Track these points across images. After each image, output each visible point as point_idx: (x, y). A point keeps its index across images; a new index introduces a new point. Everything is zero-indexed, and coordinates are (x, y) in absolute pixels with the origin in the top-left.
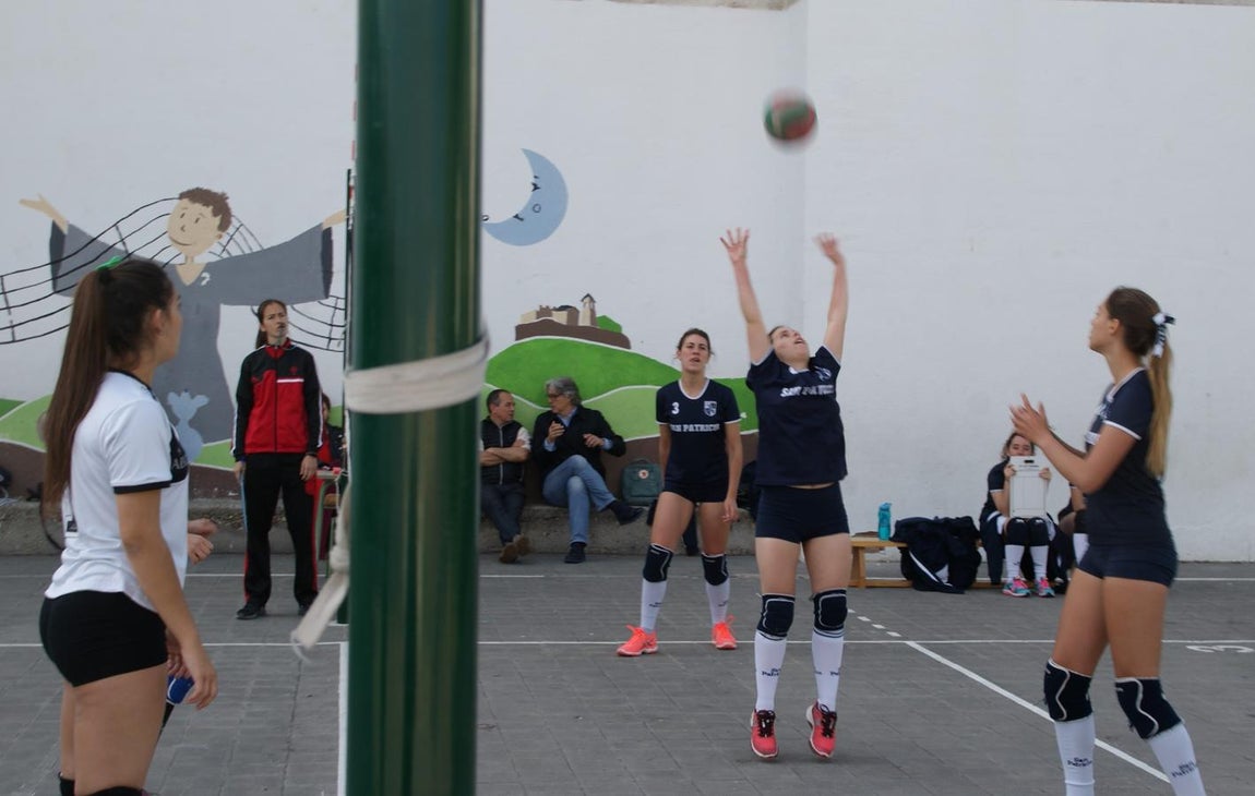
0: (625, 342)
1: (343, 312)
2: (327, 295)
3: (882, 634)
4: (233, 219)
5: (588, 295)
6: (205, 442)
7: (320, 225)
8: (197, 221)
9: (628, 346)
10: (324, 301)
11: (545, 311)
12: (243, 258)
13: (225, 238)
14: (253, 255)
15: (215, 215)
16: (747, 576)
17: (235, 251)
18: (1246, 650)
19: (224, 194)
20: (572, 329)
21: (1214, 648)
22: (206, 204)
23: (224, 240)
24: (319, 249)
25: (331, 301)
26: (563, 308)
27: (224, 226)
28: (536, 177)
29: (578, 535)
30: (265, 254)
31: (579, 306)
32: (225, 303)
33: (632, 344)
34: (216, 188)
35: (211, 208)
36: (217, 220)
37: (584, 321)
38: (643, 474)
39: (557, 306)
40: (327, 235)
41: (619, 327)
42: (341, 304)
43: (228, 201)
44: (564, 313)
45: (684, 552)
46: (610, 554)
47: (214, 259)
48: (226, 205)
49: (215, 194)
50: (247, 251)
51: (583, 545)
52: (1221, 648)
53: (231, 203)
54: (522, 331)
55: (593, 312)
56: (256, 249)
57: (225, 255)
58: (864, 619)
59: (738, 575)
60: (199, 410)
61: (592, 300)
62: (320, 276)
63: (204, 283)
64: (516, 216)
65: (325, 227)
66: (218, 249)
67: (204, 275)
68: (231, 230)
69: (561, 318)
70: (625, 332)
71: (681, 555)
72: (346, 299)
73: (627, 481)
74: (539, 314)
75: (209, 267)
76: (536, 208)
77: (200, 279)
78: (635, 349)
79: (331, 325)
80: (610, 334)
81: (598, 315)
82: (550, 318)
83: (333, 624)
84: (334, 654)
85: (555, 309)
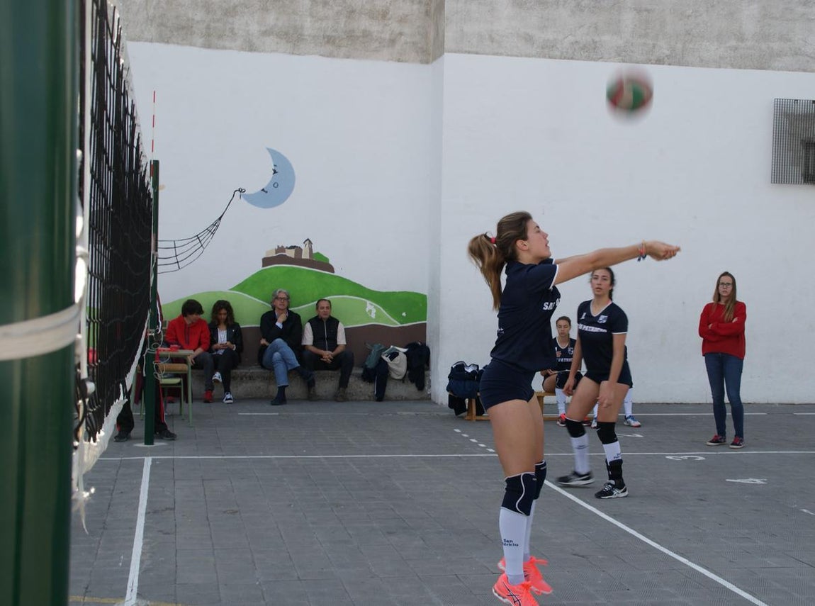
0: (331, 269)
3: (484, 450)
5: (308, 239)
9: (333, 272)
11: (281, 249)
16: (405, 413)
18: (701, 458)
20: (298, 260)
21: (682, 457)
26: (292, 247)
28: (275, 166)
31: (302, 246)
33: (336, 270)
37: (305, 255)
39: (289, 246)
41: (327, 259)
44: (293, 251)
52: (686, 457)
54: (266, 261)
55: (311, 250)
58: (474, 440)
59: (399, 413)
61: (310, 242)
64: (263, 190)
69: (291, 253)
70: (331, 262)
74: (277, 251)
76: (275, 185)
78: (337, 273)
80: (322, 264)
81: (314, 252)
82: (284, 254)
83: (142, 445)
84: (140, 465)
85: (287, 248)
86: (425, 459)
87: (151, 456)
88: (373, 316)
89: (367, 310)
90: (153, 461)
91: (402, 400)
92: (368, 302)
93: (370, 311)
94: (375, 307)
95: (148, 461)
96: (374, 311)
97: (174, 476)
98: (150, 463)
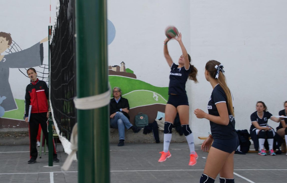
0: (134, 76)
1: (48, 69)
2: (42, 64)
4: (12, 41)
5: (123, 62)
6: (6, 111)
7: (39, 42)
8: (1, 42)
9: (136, 78)
10: (41, 66)
11: (109, 67)
12: (16, 53)
13: (10, 47)
14: (19, 52)
15: (7, 40)
16: (175, 149)
17: (13, 51)
19: (9, 34)
20: (118, 73)
22: (4, 37)
23: (10, 48)
24: (39, 50)
25: (43, 66)
26: (115, 66)
27: (10, 44)
29: (122, 137)
30: (23, 52)
31: (120, 65)
32: (11, 68)
33: (137, 77)
34: (7, 32)
35: (6, 38)
36: (8, 42)
37: (122, 70)
38: (141, 118)
39: (113, 66)
40: (41, 45)
41: (133, 72)
42: (47, 67)
43: (11, 36)
44: (115, 68)
45: (155, 142)
46: (132, 143)
47: (7, 54)
48: (10, 37)
49: (7, 34)
50: (17, 51)
51: (123, 140)
53: (12, 36)
55: (124, 67)
56: (20, 50)
57: (10, 53)
59: (172, 149)
60: (4, 101)
61: (124, 63)
62: (40, 58)
63: (4, 61)
65: (41, 43)
66: (8, 51)
67: (4, 59)
68: (12, 45)
70: (135, 73)
71: (154, 143)
72: (49, 65)
73: (137, 120)
75: (6, 56)
77: (3, 60)
78: (138, 79)
79: (44, 73)
80: (130, 74)
81: (126, 68)
82: (111, 69)
83: (47, 166)
84: (48, 176)
85: (113, 67)
86: (189, 172)
87: (52, 171)
88: (157, 100)
89: (154, 97)
90: (54, 174)
91: (173, 143)
92: (154, 93)
93: (155, 97)
94: (158, 95)
95: (52, 174)
96: (157, 97)
97: (65, 181)
98: (53, 175)
